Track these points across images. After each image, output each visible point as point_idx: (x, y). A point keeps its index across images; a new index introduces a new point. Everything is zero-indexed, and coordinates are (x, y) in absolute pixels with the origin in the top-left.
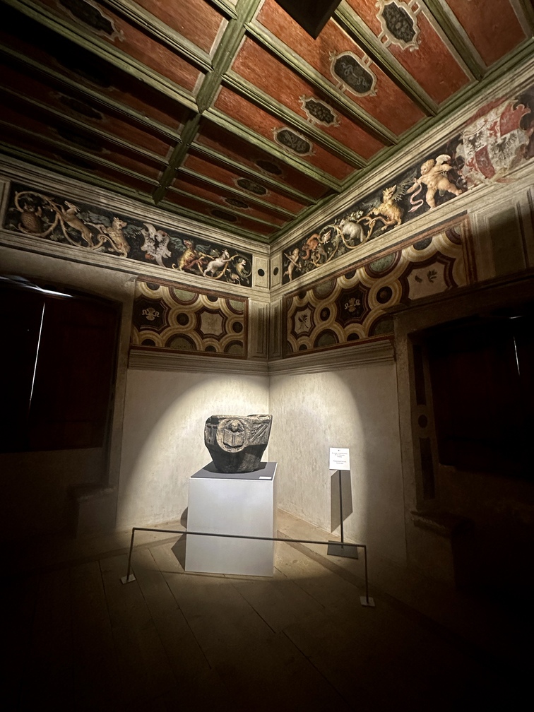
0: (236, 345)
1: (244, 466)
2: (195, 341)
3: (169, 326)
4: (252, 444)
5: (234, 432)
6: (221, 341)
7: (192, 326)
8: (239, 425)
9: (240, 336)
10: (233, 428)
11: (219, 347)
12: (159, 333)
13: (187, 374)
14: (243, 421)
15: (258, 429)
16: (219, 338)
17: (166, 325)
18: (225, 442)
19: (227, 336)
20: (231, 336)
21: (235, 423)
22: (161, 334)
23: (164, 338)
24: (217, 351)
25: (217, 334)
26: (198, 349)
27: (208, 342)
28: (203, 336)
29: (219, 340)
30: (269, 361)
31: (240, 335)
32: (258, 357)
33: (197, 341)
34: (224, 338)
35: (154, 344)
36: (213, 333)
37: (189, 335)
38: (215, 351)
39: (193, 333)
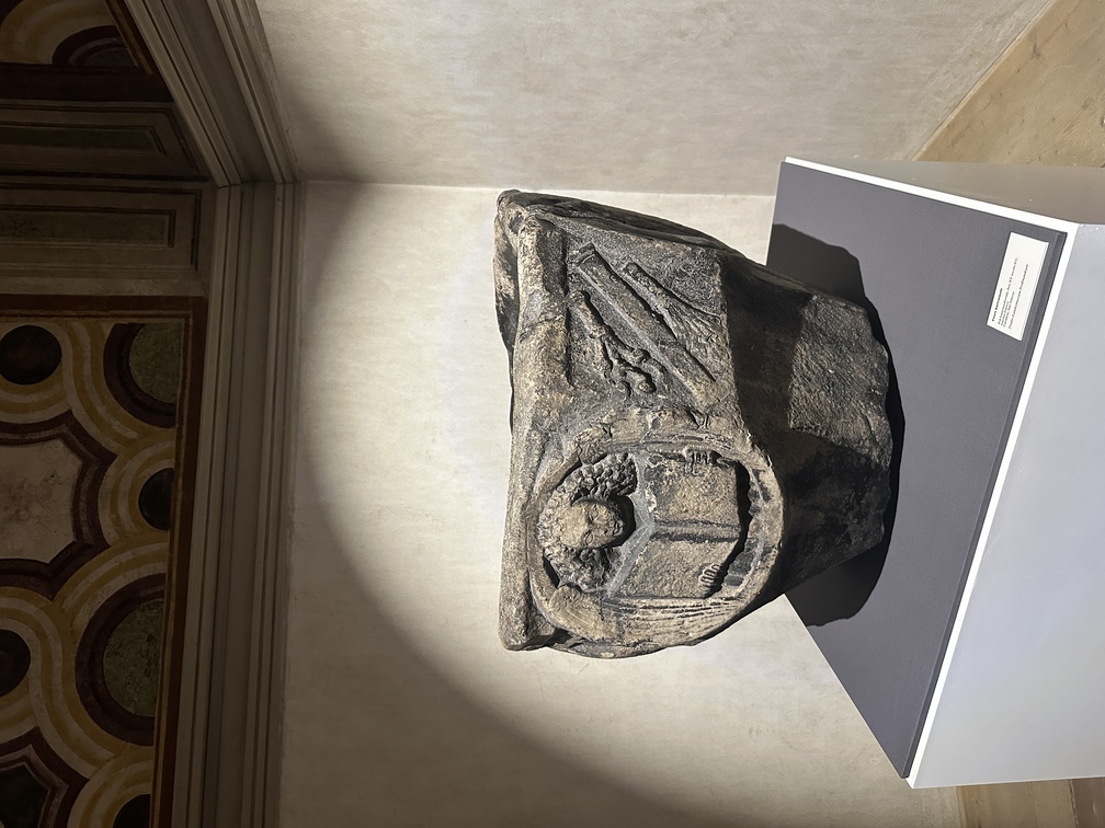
0: (133, 359)
1: (862, 425)
2: (118, 584)
3: (34, 737)
4: (727, 381)
5: (630, 527)
6: (109, 444)
7: (30, 609)
8: (581, 495)
9: (80, 342)
10: (600, 537)
11: (147, 453)
12: (77, 782)
13: (297, 619)
14: (550, 467)
15: (612, 335)
16: (95, 459)
17: (29, 751)
18: (701, 585)
19: (80, 415)
20: (81, 391)
21: (569, 526)
22: (84, 769)
23: (105, 754)
24: (168, 464)
25: (70, 466)
26: (161, 568)
27: (118, 514)
28: (86, 546)
29: (107, 458)
30: (206, 177)
31: (75, 341)
32: (195, 242)
33: (111, 575)
34: (92, 429)
35: (142, 802)
36: (66, 494)
37: (83, 619)
38: (170, 473)
39: (71, 601)
